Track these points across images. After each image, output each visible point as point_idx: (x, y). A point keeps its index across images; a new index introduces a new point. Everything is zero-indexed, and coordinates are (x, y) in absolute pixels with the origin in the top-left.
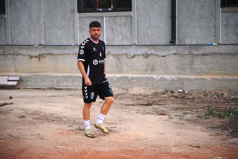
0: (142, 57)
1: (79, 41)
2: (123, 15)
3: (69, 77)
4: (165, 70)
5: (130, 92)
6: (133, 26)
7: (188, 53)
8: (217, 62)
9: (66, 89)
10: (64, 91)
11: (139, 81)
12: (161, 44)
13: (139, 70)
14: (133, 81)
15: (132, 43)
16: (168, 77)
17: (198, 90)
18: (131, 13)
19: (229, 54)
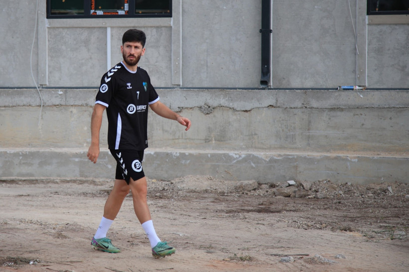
0: (197, 112)
1: (49, 78)
2: (151, 25)
3: (32, 155)
4: (250, 139)
5: (179, 187)
6: (173, 47)
7: (300, 105)
8: (363, 125)
9: (25, 180)
10: (20, 186)
11: (197, 163)
12: (237, 87)
13: (190, 139)
14: (183, 162)
15: (171, 82)
16: (262, 153)
17: (329, 181)
18: (170, 22)
19: (389, 108)
